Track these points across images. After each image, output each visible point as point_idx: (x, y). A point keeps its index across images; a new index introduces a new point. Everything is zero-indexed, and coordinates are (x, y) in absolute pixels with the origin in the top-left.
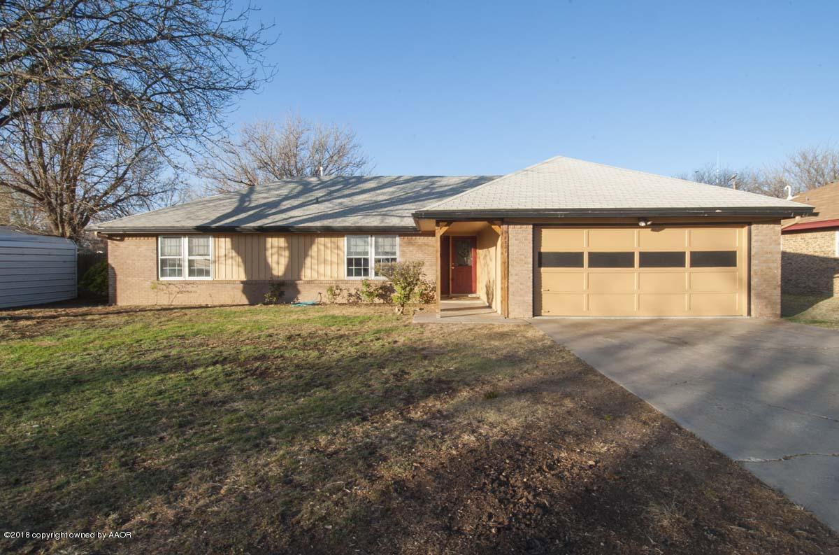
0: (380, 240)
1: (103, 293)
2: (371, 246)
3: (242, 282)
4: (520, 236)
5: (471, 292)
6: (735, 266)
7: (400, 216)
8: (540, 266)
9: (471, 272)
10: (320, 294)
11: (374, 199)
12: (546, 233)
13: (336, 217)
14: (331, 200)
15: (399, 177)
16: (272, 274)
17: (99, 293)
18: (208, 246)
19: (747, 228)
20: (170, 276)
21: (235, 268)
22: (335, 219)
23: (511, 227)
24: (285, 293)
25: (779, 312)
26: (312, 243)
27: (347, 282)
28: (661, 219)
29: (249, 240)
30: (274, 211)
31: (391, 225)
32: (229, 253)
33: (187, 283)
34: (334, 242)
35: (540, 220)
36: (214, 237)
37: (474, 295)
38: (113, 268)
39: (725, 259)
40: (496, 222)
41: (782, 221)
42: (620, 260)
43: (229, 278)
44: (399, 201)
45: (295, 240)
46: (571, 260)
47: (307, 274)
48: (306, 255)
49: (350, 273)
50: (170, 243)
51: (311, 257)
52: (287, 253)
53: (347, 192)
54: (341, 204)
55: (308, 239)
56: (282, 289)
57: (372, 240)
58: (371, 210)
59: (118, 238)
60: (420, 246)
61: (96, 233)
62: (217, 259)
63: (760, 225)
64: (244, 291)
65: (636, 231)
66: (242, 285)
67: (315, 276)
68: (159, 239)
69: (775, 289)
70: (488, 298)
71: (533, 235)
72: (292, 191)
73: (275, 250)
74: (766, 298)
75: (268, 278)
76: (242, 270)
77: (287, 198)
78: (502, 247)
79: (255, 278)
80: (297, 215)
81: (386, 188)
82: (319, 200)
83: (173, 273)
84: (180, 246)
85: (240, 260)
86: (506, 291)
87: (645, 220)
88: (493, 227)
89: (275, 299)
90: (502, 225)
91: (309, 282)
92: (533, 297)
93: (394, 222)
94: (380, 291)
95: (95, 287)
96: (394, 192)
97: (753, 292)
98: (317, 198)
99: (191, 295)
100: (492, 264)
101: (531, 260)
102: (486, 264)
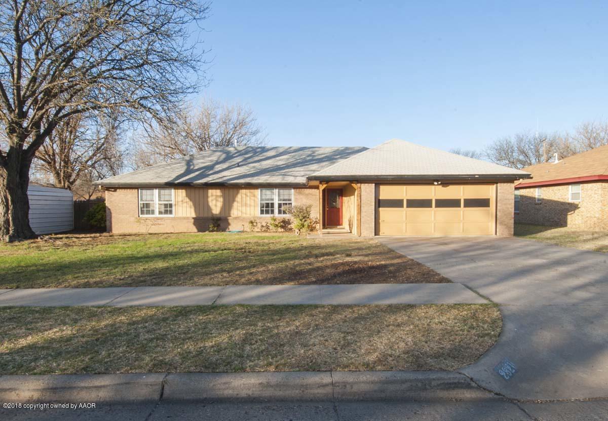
0: (281, 191)
1: (102, 225)
2: (276, 195)
3: (193, 218)
4: (368, 190)
5: (339, 225)
6: (489, 207)
7: (294, 176)
8: (379, 207)
9: (339, 211)
10: (243, 225)
11: (276, 164)
12: (382, 188)
13: (253, 177)
14: (246, 164)
15: (291, 147)
16: (212, 213)
17: (99, 225)
18: (171, 195)
19: (495, 185)
20: (146, 214)
21: (188, 209)
22: (252, 178)
23: (362, 185)
24: (221, 225)
25: (513, 233)
26: (238, 193)
27: (260, 218)
28: (446, 181)
29: (197, 191)
30: (211, 172)
31: (288, 182)
32: (184, 199)
33: (158, 219)
34: (252, 193)
35: (379, 181)
36: (175, 189)
37: (341, 227)
38: (109, 209)
39: (483, 203)
40: (354, 182)
41: (515, 181)
42: (424, 204)
43: (184, 215)
44: (292, 165)
45: (227, 191)
46: (397, 203)
47: (235, 213)
48: (234, 201)
49: (262, 212)
50: (146, 193)
51: (237, 202)
52: (221, 199)
53: (256, 159)
54: (254, 167)
55: (235, 191)
56: (219, 222)
57: (276, 191)
58: (274, 171)
59: (113, 190)
60: (307, 195)
61: (100, 186)
62: (177, 203)
63: (503, 184)
64: (194, 224)
65: (433, 187)
66: (193, 220)
67: (240, 214)
68: (139, 190)
69: (510, 220)
70: (350, 227)
71: (375, 189)
72: (219, 158)
73: (214, 197)
74: (505, 225)
75: (210, 215)
76: (193, 210)
77: (217, 163)
78: (357, 196)
79: (201, 215)
80: (228, 175)
81: (283, 155)
82: (240, 164)
83: (148, 212)
84: (153, 195)
85: (192, 204)
86: (360, 221)
87: (437, 181)
88: (352, 185)
89: (215, 229)
90: (358, 183)
91: (236, 218)
92: (375, 225)
93: (290, 180)
94: (282, 224)
95: (96, 221)
96: (288, 159)
97: (498, 221)
98: (238, 163)
99: (160, 226)
100: (352, 206)
101: (374, 203)
102: (349, 206)
